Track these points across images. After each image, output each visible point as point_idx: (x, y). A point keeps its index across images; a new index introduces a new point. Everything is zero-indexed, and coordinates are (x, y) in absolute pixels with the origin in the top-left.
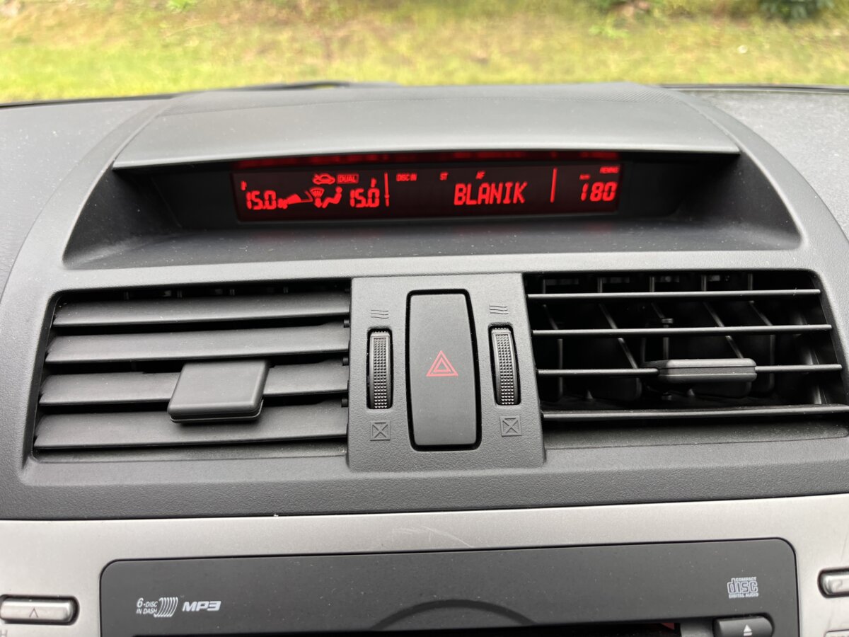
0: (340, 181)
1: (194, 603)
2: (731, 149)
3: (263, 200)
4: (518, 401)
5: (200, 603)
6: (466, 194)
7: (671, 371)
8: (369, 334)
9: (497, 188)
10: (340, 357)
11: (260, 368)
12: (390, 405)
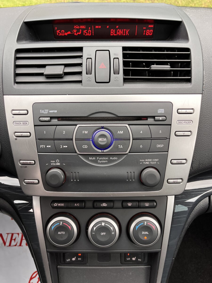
0: (81, 28)
1: (52, 111)
2: (180, 20)
3: (61, 33)
4: (119, 74)
5: (53, 111)
6: (113, 32)
7: (152, 68)
8: (87, 59)
9: (122, 31)
10: (80, 65)
11: (63, 67)
12: (91, 74)
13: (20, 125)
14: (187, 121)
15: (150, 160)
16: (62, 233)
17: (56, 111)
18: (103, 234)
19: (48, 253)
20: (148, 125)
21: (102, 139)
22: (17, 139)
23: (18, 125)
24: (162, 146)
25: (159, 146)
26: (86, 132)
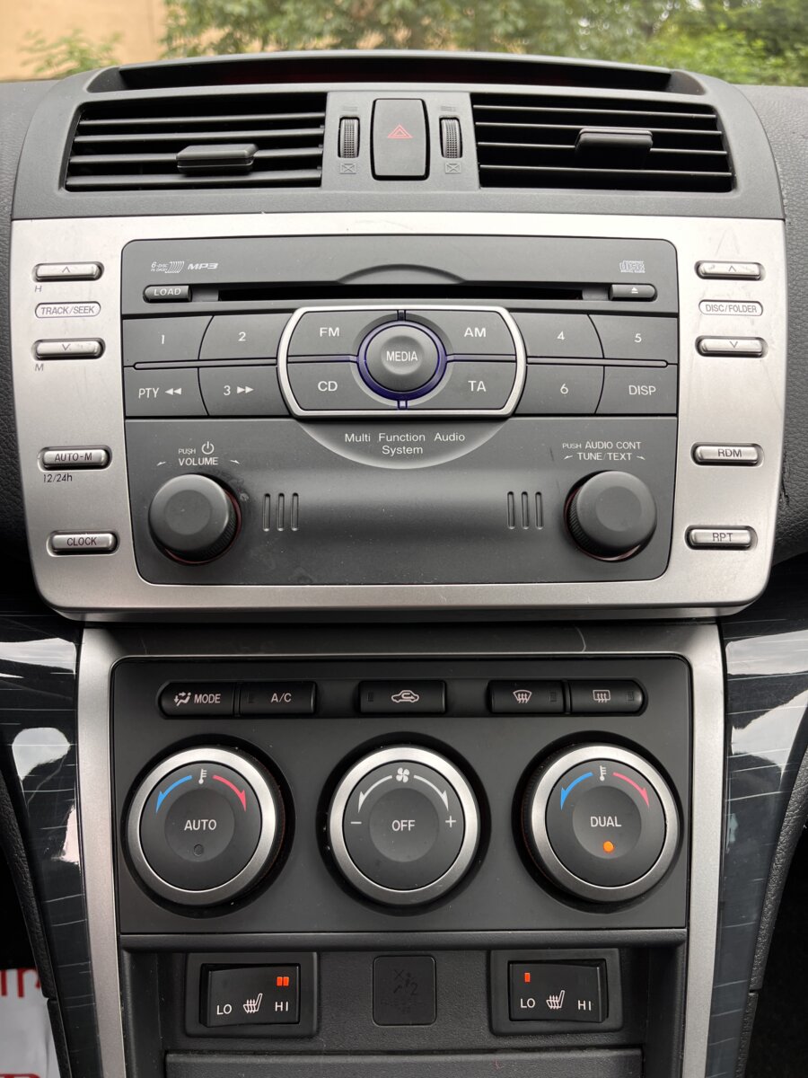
13: (65, 314)
14: (741, 304)
15: (605, 445)
16: (202, 823)
17: (217, 264)
18: (402, 825)
19: (126, 955)
20: (588, 312)
21: (400, 354)
22: (42, 365)
23: (54, 315)
24: (651, 390)
25: (638, 390)
26: (334, 332)
